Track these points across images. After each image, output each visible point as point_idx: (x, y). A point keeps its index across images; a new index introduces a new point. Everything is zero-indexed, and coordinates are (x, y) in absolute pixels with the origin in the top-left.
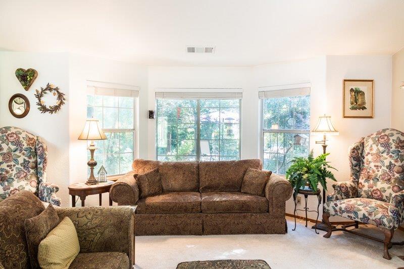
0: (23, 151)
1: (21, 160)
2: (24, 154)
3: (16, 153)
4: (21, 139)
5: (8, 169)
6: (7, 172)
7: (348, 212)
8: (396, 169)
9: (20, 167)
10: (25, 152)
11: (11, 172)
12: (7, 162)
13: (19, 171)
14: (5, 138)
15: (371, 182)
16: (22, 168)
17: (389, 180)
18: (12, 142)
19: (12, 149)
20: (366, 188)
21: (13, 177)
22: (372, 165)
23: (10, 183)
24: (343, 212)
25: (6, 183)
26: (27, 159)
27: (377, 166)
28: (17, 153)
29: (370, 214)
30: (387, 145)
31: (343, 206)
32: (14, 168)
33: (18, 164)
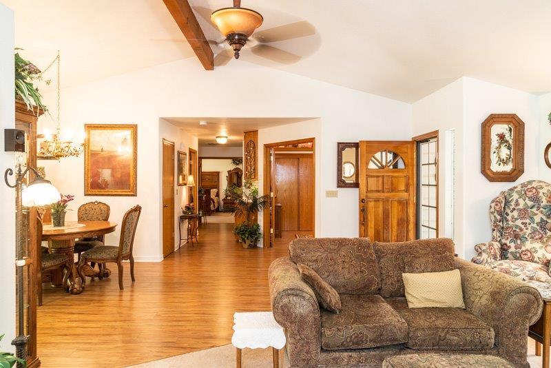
0: (541, 209)
1: (537, 219)
2: (542, 212)
3: (532, 210)
4: (541, 194)
5: (522, 226)
6: (521, 230)
9: (536, 226)
10: (544, 210)
11: (525, 231)
12: (522, 218)
13: (534, 231)
14: (523, 193)
16: (538, 228)
18: (529, 198)
19: (529, 205)
21: (526, 236)
23: (523, 242)
25: (519, 242)
26: (545, 218)
28: (534, 210)
32: (529, 227)
33: (534, 222)
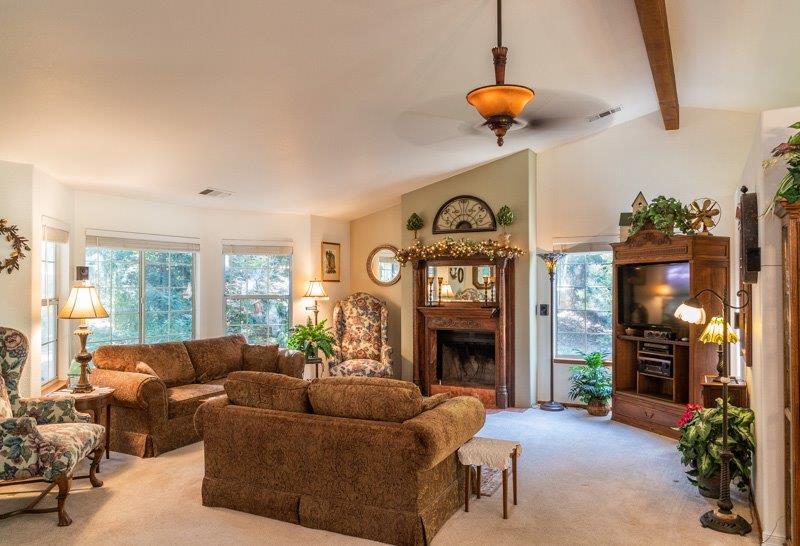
7: (356, 371)
8: (374, 329)
15: (355, 343)
17: (370, 339)
20: (351, 351)
22: (354, 328)
24: (351, 373)
27: (358, 328)
29: (376, 369)
30: (365, 308)
31: (350, 368)
